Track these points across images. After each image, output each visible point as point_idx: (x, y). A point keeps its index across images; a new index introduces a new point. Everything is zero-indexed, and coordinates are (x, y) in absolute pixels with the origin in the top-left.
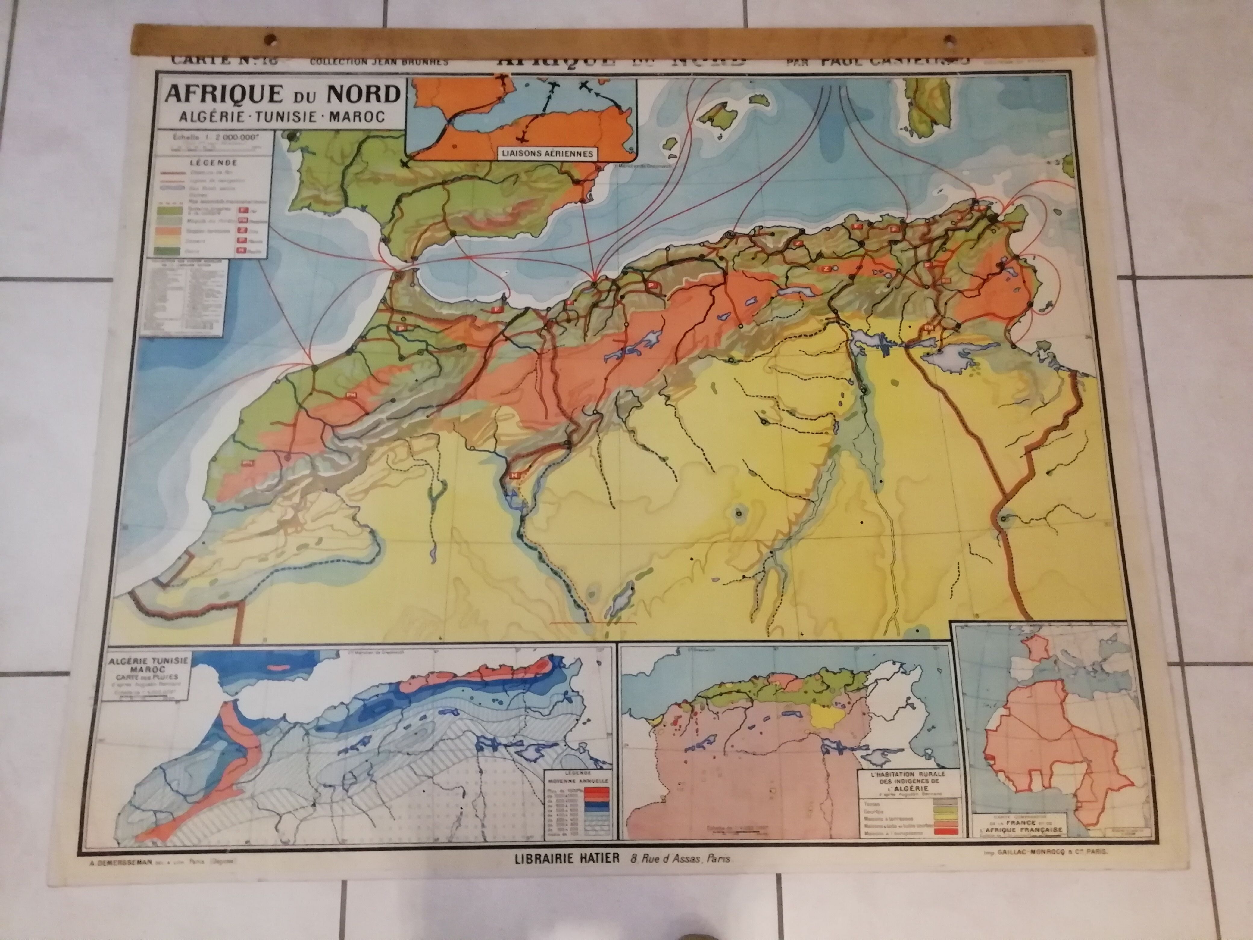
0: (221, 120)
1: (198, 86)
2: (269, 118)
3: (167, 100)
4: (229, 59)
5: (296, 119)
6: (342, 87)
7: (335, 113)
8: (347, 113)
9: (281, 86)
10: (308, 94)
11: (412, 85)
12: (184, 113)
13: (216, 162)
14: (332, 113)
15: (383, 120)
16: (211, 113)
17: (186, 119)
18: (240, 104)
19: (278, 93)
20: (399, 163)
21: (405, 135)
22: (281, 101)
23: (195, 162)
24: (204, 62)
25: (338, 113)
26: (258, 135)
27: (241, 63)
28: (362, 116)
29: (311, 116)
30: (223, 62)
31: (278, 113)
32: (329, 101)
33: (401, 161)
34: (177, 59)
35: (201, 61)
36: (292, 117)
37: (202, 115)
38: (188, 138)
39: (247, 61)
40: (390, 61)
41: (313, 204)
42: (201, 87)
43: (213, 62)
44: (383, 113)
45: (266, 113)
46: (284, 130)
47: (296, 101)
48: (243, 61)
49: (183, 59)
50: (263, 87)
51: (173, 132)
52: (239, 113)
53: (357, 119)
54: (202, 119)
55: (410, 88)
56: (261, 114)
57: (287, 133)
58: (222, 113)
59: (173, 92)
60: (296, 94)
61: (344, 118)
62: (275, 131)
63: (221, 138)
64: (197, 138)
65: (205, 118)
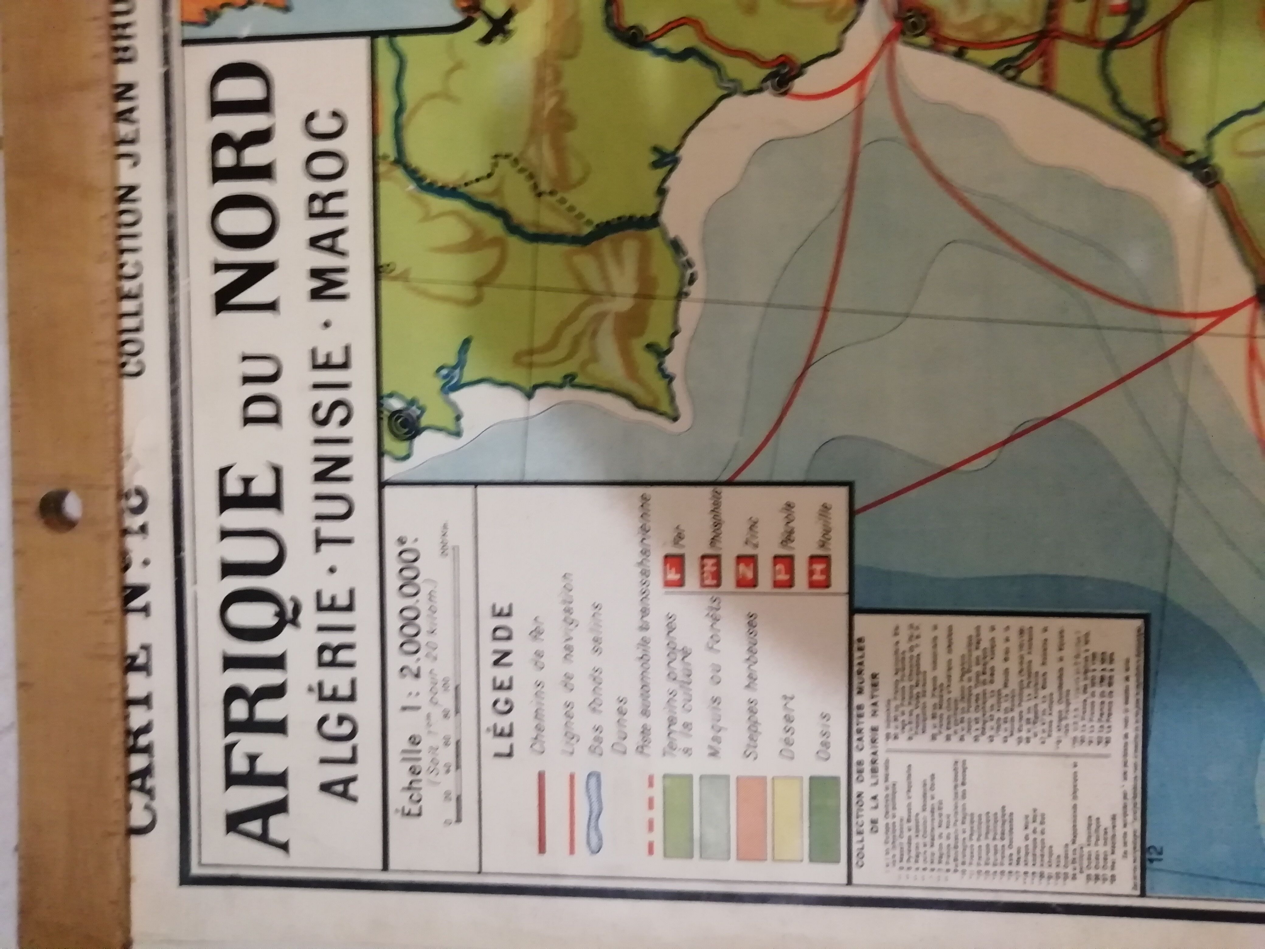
0: (350, 665)
1: (229, 749)
2: (340, 508)
3: (284, 847)
4: (133, 648)
5: (339, 413)
6: (219, 267)
7: (317, 284)
8: (314, 242)
9: (223, 472)
10: (247, 380)
11: (207, 24)
12: (326, 787)
13: (502, 674)
14: (316, 294)
15: (335, 114)
16: (322, 698)
17: (347, 782)
18: (289, 607)
19: (247, 481)
20: (496, 45)
21: (392, 33)
22: (277, 471)
23: (503, 745)
24: (146, 729)
25: (316, 273)
26: (401, 541)
27: (145, 610)
28: (326, 188)
29: (327, 366)
30: (145, 668)
31: (320, 477)
32: (272, 306)
33: (487, 40)
34: (139, 818)
35: (143, 741)
36: (332, 430)
37: (330, 727)
38: (414, 771)
39: (139, 590)
40: (123, 106)
41: (649, 338)
42: (232, 737)
43: (146, 701)
44: (311, 116)
45: (319, 517)
46: (381, 453)
47: (275, 420)
48: (138, 603)
49: (138, 800)
50: (225, 534)
51: (394, 819)
52: (320, 608)
53: (334, 205)
54: (346, 729)
55: (216, 30)
56: (324, 534)
57: (389, 443)
58: (321, 664)
59: (255, 826)
60: (248, 420)
61: (331, 249)
62: (382, 485)
63: (410, 661)
64: (414, 740)
65: (341, 720)
